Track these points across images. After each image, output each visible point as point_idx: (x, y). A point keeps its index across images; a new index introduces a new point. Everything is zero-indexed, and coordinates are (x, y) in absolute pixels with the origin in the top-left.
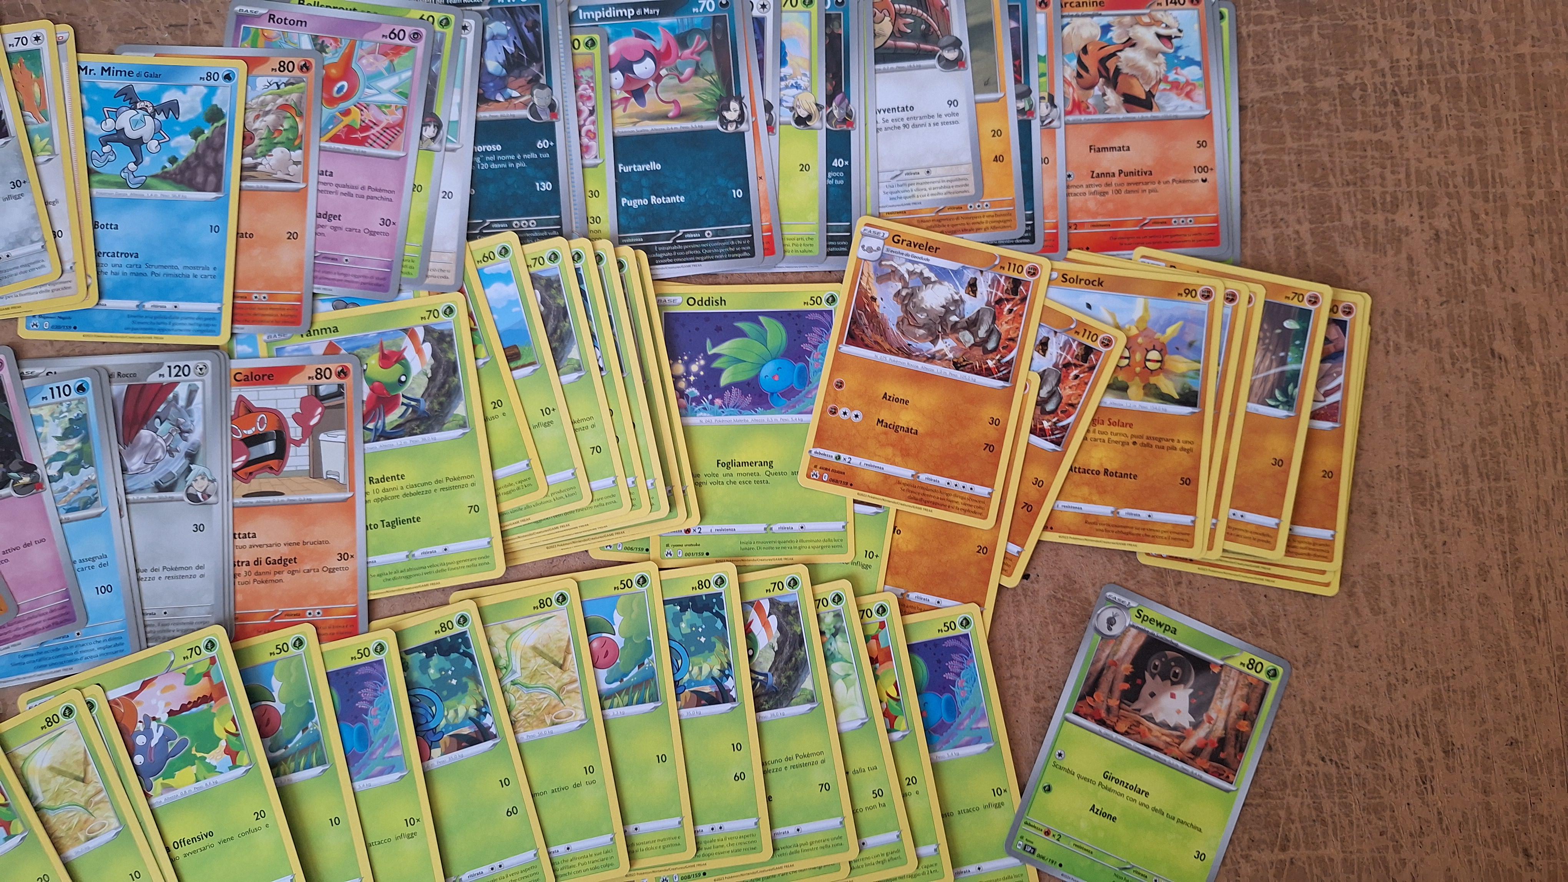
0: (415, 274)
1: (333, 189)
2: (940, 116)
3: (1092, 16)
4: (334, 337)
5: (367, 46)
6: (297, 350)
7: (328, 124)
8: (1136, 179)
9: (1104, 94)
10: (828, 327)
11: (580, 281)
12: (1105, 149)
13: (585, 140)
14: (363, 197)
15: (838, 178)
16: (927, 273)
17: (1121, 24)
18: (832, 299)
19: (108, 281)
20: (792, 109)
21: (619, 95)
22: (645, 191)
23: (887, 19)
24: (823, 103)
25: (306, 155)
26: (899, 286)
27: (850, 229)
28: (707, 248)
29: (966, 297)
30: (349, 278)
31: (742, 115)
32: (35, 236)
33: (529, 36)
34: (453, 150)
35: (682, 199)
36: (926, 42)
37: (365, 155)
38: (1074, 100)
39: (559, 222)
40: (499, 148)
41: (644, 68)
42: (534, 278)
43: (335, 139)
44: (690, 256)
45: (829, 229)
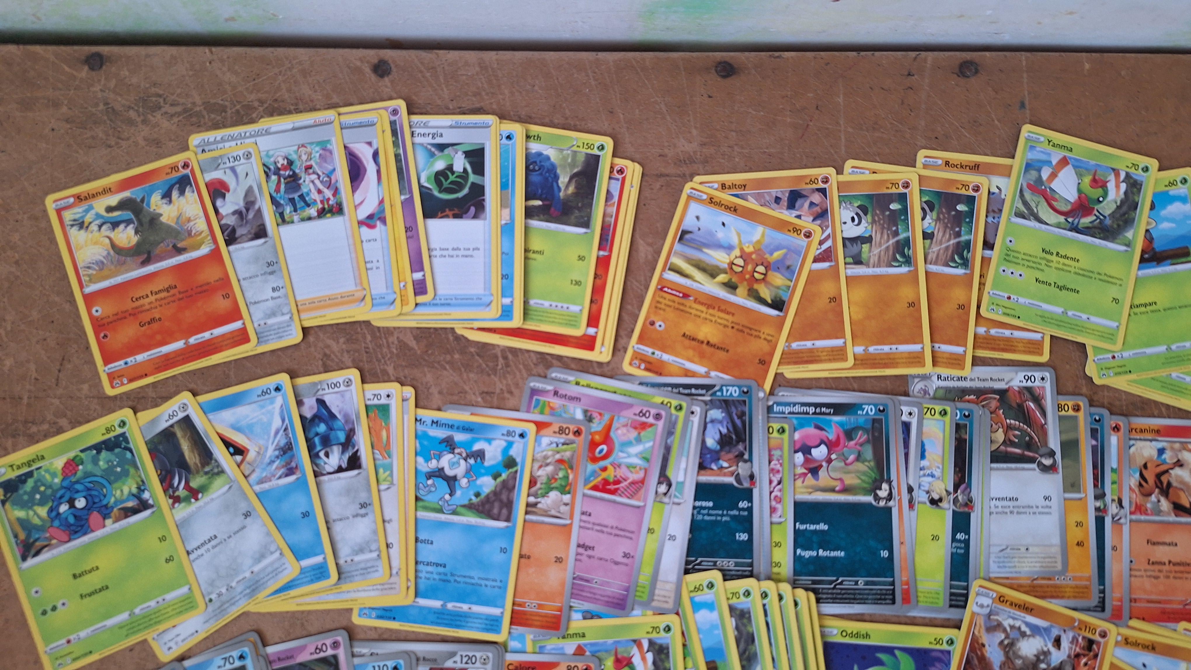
0: (645, 597)
1: (590, 526)
2: (1037, 507)
3: (1151, 441)
4: (582, 641)
5: (623, 420)
6: (553, 649)
7: (590, 477)
8: (1181, 568)
9: (1159, 501)
10: (948, 664)
11: (766, 615)
12: (1158, 543)
13: (774, 503)
14: (611, 534)
15: (960, 548)
16: (1024, 628)
17: (1172, 449)
18: (951, 642)
19: (423, 584)
20: (928, 492)
21: (800, 470)
22: (815, 546)
23: (1001, 430)
24: (951, 489)
25: (573, 498)
26: (1003, 636)
27: (967, 588)
28: (859, 594)
29: (1053, 650)
30: (597, 597)
31: (890, 494)
32: (374, 547)
33: (738, 422)
34: (679, 504)
35: (842, 553)
36: (1030, 451)
37: (614, 502)
38: (1136, 504)
39: (751, 565)
40: (711, 504)
41: (819, 453)
42: (732, 609)
43: (595, 488)
44: (846, 599)
45: (952, 587)
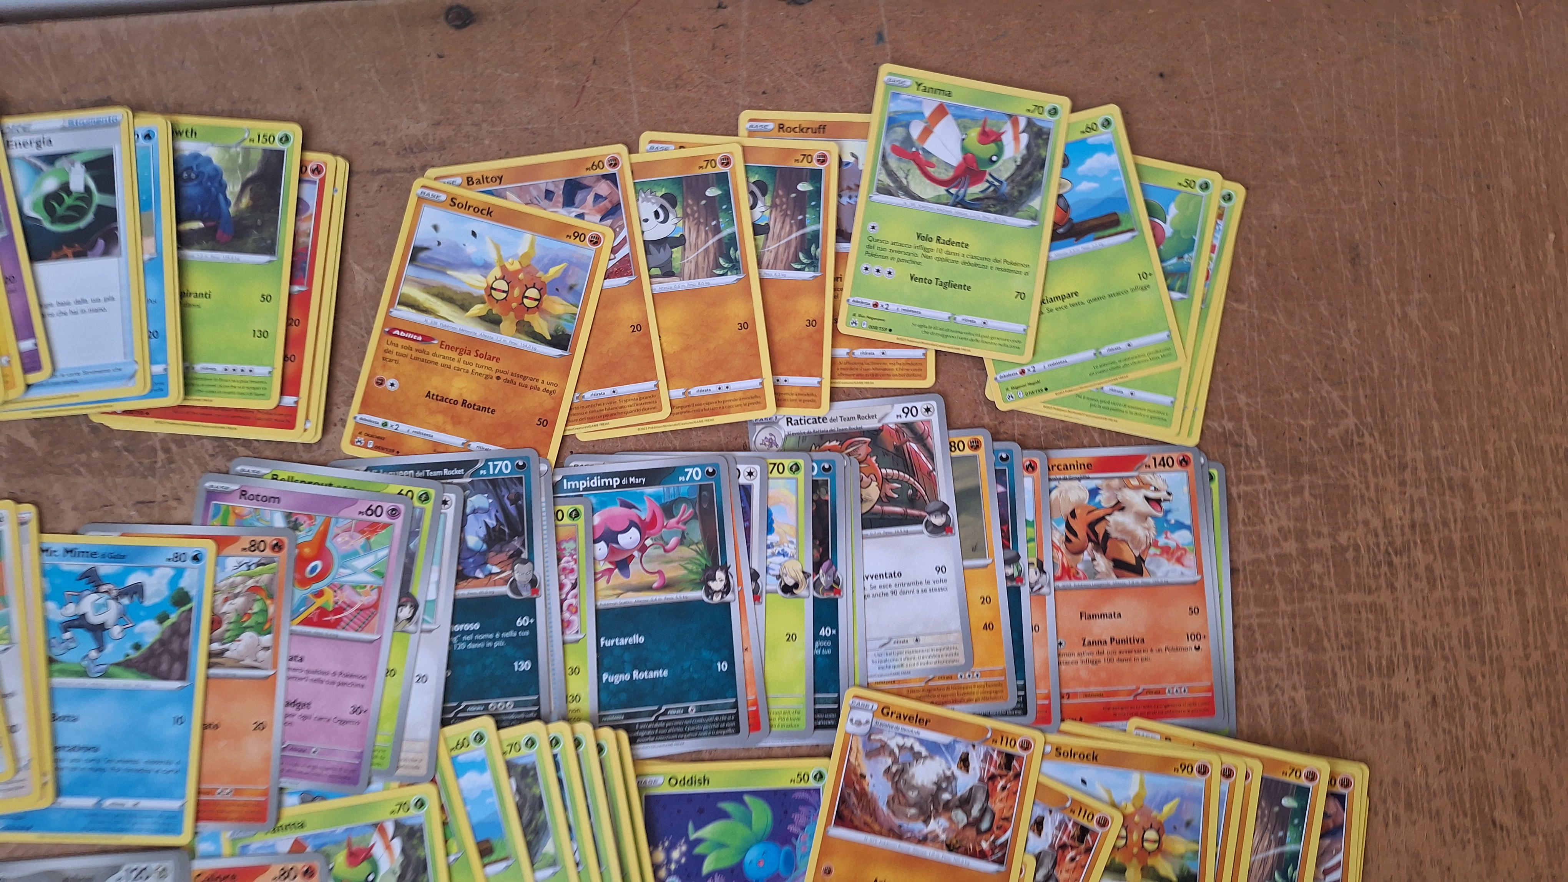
0: (386, 765)
1: (303, 675)
2: (928, 582)
3: (1079, 479)
4: (300, 834)
5: (343, 523)
6: (260, 848)
7: (300, 606)
8: (1128, 647)
9: (1094, 559)
10: (817, 807)
11: (557, 768)
12: (1095, 616)
13: (567, 615)
14: (333, 683)
15: (826, 648)
16: (918, 747)
17: (1109, 487)
18: (820, 776)
19: (67, 778)
20: (779, 577)
21: (603, 566)
22: (627, 667)
23: (874, 484)
24: (810, 570)
25: (276, 640)
26: (889, 761)
27: (838, 701)
28: (691, 725)
29: (958, 773)
30: (318, 771)
31: (727, 585)
33: (512, 509)
34: (430, 631)
35: (666, 673)
36: (913, 508)
37: (336, 638)
38: (1063, 565)
39: (537, 703)
40: (477, 626)
41: (629, 539)
42: (510, 767)
43: (307, 622)
44: (672, 733)
45: (816, 701)
